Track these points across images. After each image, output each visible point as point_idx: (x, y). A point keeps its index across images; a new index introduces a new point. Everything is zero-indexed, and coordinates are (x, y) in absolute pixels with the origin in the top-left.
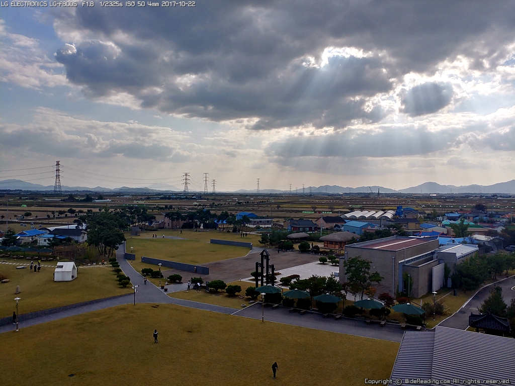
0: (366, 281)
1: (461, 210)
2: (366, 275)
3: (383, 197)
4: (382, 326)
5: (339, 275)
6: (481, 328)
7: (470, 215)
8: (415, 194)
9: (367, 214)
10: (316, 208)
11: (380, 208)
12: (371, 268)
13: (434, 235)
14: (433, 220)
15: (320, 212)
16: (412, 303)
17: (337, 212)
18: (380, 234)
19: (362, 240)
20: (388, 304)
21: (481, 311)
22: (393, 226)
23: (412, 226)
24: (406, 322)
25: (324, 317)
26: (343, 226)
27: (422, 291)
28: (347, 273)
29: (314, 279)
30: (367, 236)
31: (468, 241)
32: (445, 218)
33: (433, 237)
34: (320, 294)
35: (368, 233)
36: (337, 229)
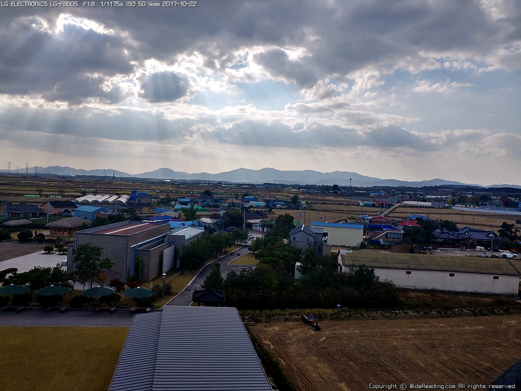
0: (96, 268)
1: (192, 195)
2: (96, 261)
3: (118, 180)
4: (112, 312)
5: (66, 264)
6: (202, 302)
7: (199, 200)
8: (150, 179)
9: (100, 198)
10: (42, 191)
11: (115, 192)
12: (102, 254)
13: (166, 219)
14: (166, 205)
15: (47, 196)
16: (142, 287)
17: (68, 196)
18: (112, 219)
19: (94, 225)
20: (118, 290)
21: (203, 287)
22: (126, 210)
23: (145, 210)
24: (137, 306)
25: (47, 312)
26: (73, 211)
27: (153, 274)
28: (76, 261)
29: (36, 270)
30: (99, 221)
31: (196, 224)
32: (178, 202)
33: (165, 221)
34: (44, 286)
35: (100, 218)
36: (67, 214)
